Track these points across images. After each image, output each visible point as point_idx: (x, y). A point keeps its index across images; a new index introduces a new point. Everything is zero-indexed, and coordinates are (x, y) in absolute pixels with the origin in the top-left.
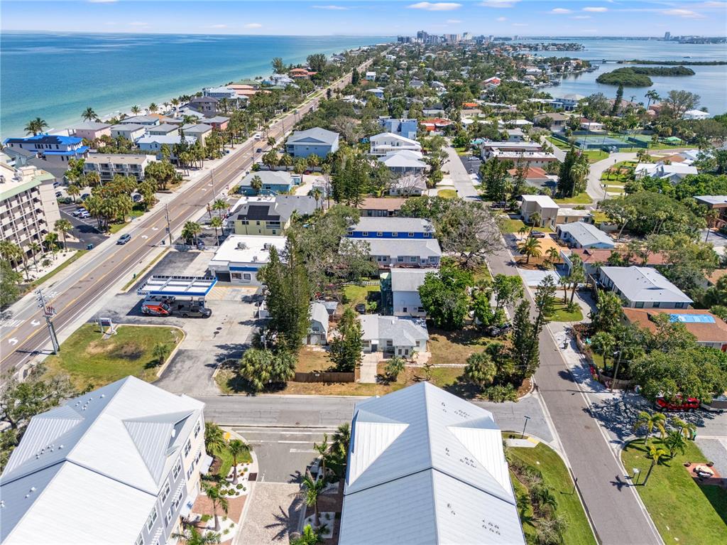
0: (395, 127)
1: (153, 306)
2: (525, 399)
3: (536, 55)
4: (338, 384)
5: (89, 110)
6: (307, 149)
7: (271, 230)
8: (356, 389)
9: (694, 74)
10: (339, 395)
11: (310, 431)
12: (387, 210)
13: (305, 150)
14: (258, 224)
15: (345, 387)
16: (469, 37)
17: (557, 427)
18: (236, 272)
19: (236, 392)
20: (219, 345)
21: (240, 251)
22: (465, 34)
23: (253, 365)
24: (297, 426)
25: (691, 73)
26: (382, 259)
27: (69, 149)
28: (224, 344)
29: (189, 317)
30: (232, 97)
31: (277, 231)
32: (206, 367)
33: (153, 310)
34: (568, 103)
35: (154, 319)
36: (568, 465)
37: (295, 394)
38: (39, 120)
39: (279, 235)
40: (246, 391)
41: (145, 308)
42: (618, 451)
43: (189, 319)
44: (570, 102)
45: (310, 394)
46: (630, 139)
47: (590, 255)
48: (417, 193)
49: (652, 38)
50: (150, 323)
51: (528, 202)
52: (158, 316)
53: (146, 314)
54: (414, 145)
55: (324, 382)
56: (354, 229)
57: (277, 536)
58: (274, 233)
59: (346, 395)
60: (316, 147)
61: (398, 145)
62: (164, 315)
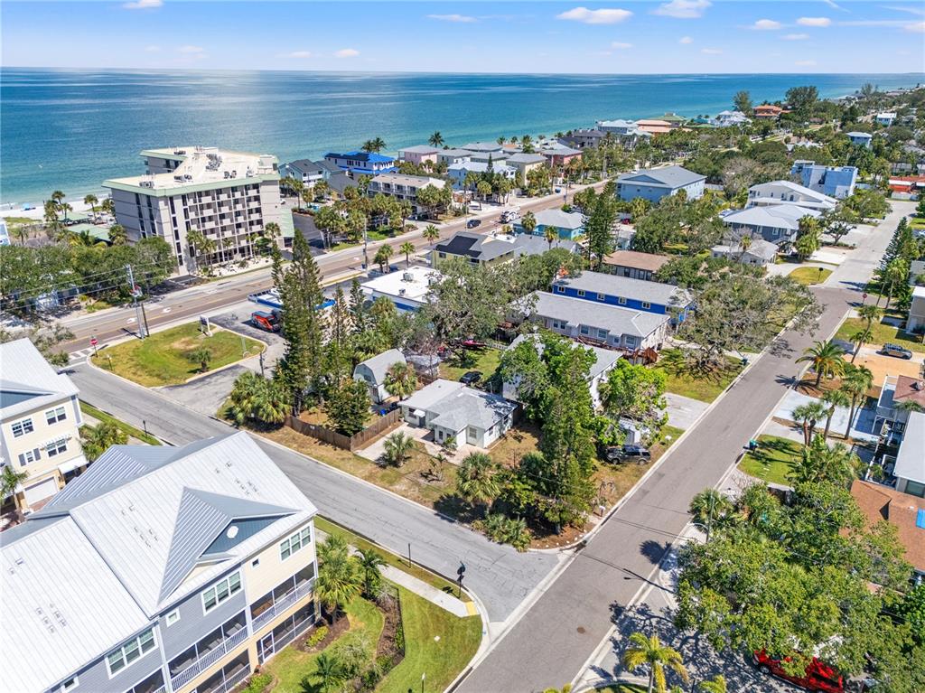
0: (815, 178)
1: (261, 317)
2: (541, 553)
4: (332, 447)
5: (437, 135)
6: (639, 190)
8: (343, 459)
10: (316, 458)
12: (651, 272)
13: (636, 192)
15: (333, 453)
17: (534, 609)
26: (559, 326)
27: (375, 168)
30: (628, 133)
33: (260, 322)
35: (259, 331)
36: (475, 662)
38: (378, 139)
41: (254, 318)
42: (587, 686)
45: (289, 446)
47: (918, 390)
52: (264, 329)
53: (255, 326)
55: (320, 439)
56: (567, 284)
59: (323, 461)
60: (650, 189)
61: (792, 200)
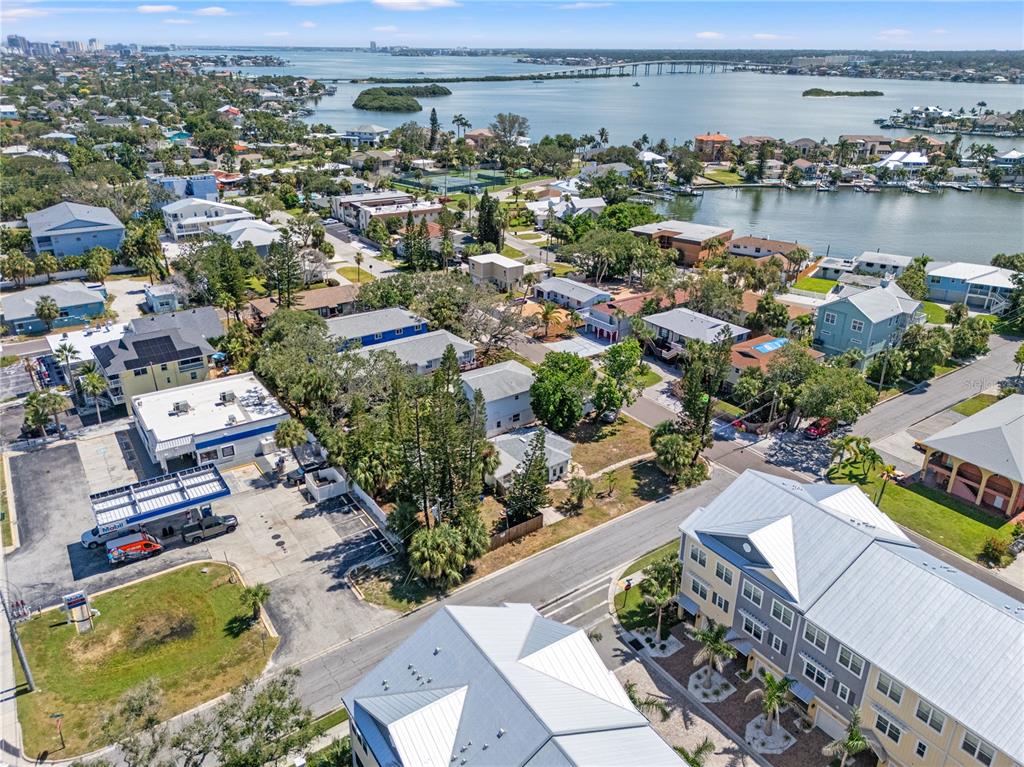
1: (131, 545)
2: (712, 473)
3: (240, 72)
4: (527, 537)
6: (78, 239)
7: (188, 374)
8: (554, 533)
9: (451, 93)
10: (543, 548)
11: (568, 601)
12: (327, 307)
13: (75, 241)
14: (164, 368)
15: (539, 538)
16: (99, 46)
18: (209, 449)
19: (419, 602)
20: (307, 557)
21: (183, 417)
22: (92, 41)
23: (442, 551)
24: (545, 604)
25: (447, 93)
28: (315, 554)
29: (204, 539)
31: (198, 372)
32: (329, 593)
33: (132, 552)
34: (365, 136)
35: (140, 565)
37: (493, 571)
39: (203, 380)
40: (431, 595)
41: (116, 554)
43: (206, 543)
44: (368, 136)
45: (511, 562)
46: (480, 176)
48: (317, 279)
49: (357, 49)
50: (140, 573)
51: (484, 264)
52: (145, 558)
53: (120, 564)
54: (241, 212)
55: (510, 541)
57: (685, 723)
58: (194, 377)
59: (552, 544)
60: (95, 235)
61: (217, 215)
62: (156, 553)
